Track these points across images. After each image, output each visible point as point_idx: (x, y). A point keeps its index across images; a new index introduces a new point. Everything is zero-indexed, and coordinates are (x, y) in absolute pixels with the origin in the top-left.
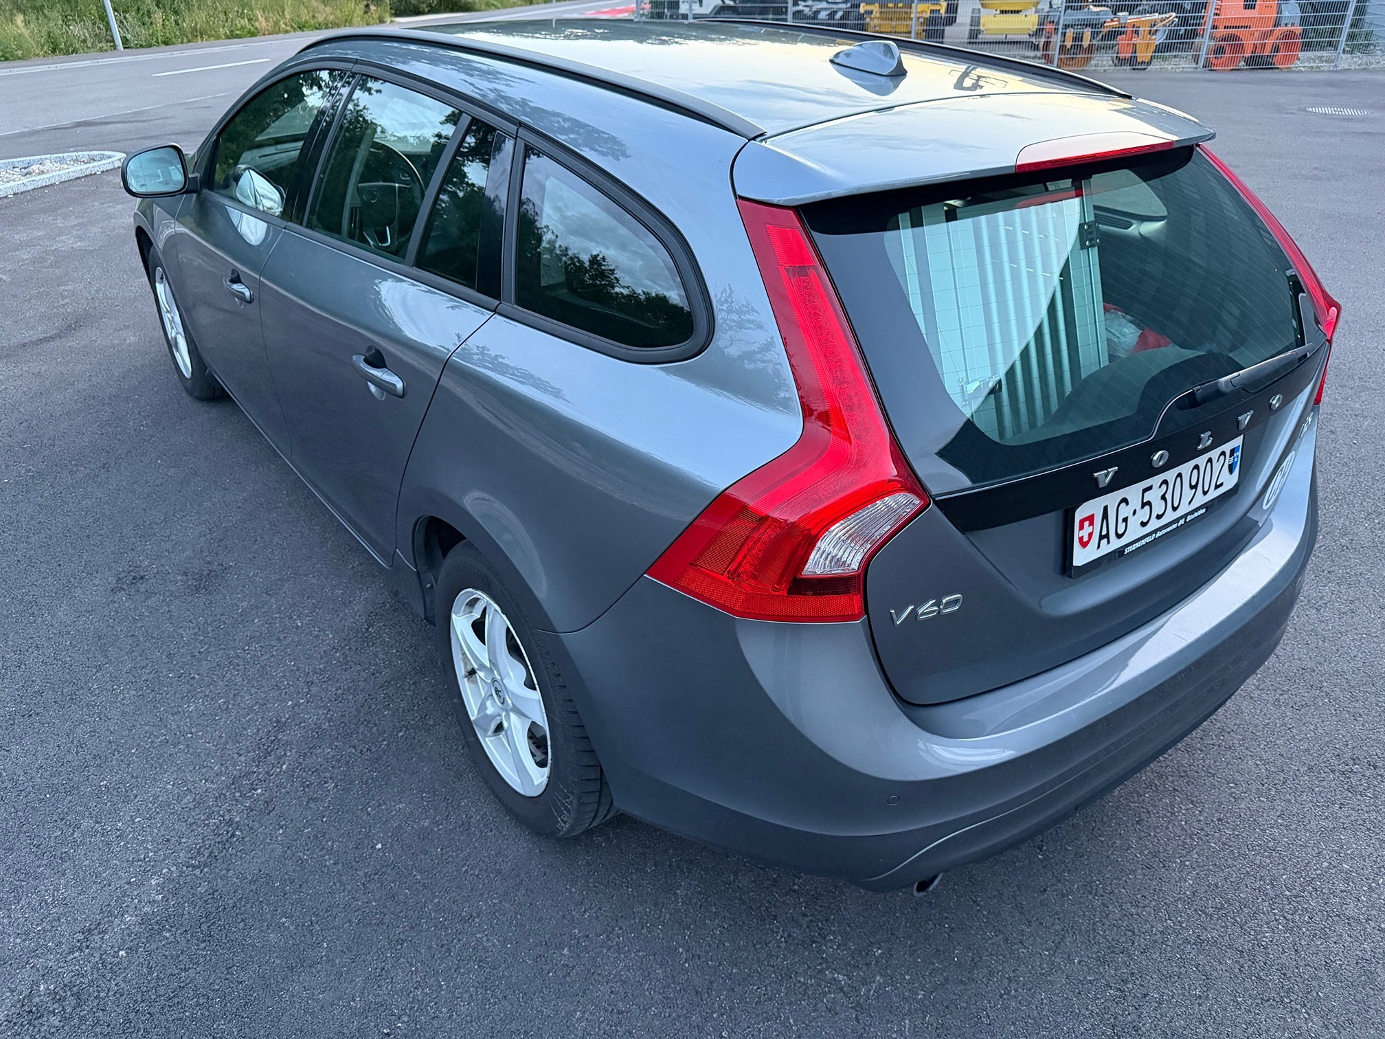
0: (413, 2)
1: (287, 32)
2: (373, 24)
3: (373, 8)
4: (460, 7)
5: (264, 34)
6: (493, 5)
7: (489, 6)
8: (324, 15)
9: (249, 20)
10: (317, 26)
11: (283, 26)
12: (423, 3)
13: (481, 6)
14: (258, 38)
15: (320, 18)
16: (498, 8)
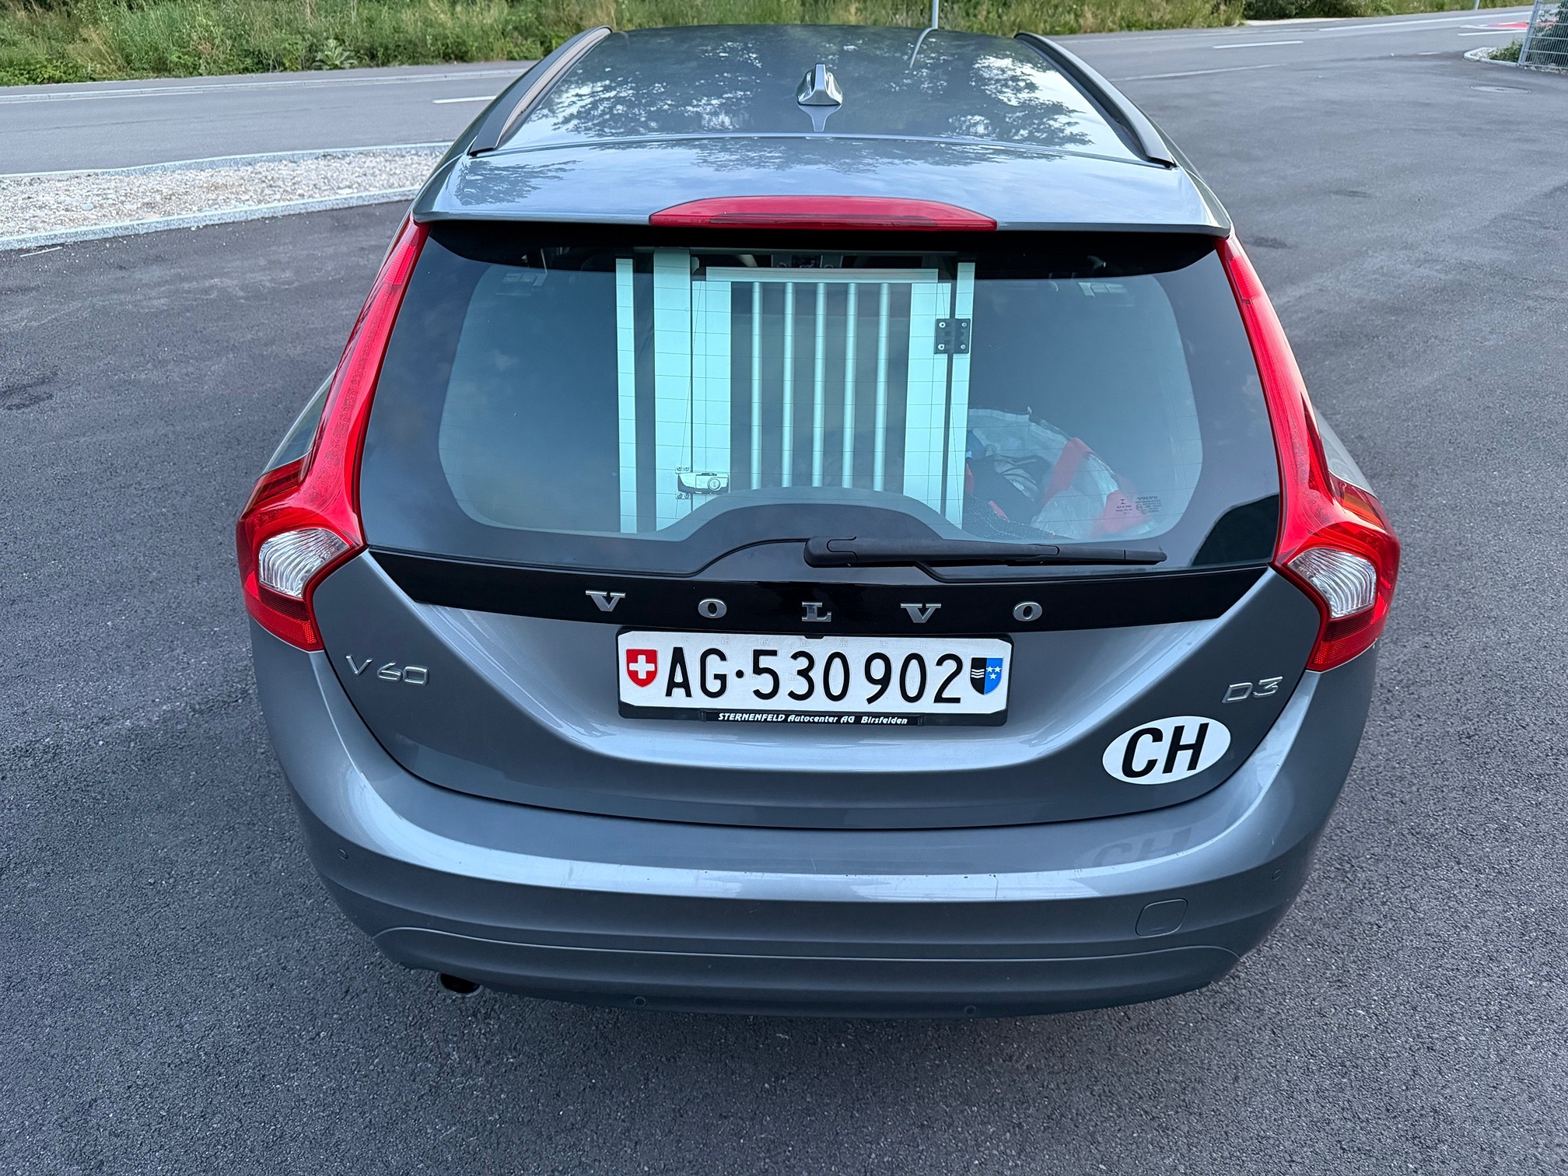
0: (1281, 2)
1: (1111, 30)
2: (1216, 26)
3: (1223, 7)
4: (1340, 11)
5: (1085, 32)
6: (1384, 10)
7: (1379, 10)
8: (1161, 14)
9: (1076, 16)
10: (1149, 25)
11: (1110, 24)
12: (1293, 4)
13: (1365, 11)
14: (1078, 36)
15: (1156, 16)
16: (1390, 14)
